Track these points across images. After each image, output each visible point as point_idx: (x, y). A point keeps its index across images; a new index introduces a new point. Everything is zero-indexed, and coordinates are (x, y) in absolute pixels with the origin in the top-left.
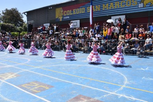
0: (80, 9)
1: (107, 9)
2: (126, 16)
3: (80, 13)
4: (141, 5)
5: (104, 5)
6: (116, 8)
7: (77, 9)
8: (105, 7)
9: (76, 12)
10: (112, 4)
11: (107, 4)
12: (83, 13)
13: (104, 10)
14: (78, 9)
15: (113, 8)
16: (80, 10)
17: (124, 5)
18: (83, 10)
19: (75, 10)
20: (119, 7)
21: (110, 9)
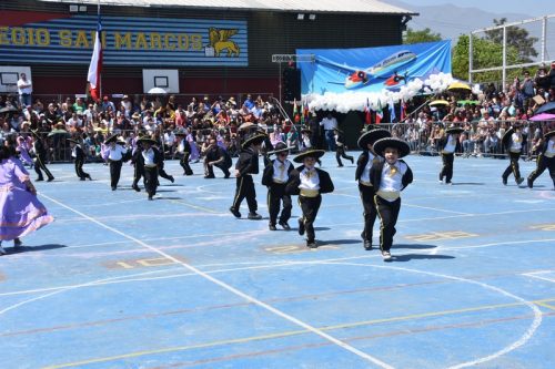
0: (30, 30)
1: (129, 47)
2: (180, 74)
3: (31, 44)
4: (209, 52)
5: (117, 35)
6: (153, 48)
7: (14, 30)
8: (123, 43)
9: (10, 36)
10: (141, 35)
11: (128, 34)
12: (40, 45)
13: (118, 47)
14: (20, 29)
15: (145, 48)
16: (30, 35)
17: (174, 45)
18: (43, 38)
19: (6, 28)
20: (160, 48)
21: (137, 48)
